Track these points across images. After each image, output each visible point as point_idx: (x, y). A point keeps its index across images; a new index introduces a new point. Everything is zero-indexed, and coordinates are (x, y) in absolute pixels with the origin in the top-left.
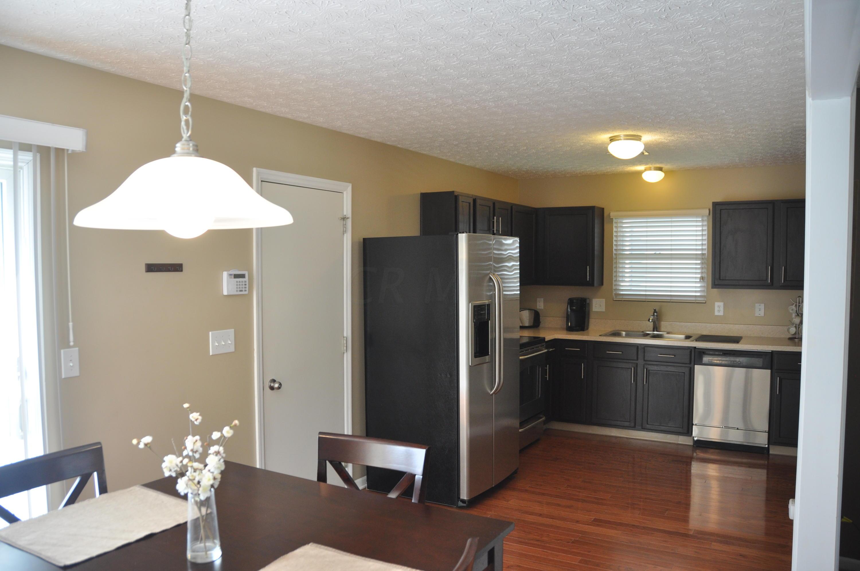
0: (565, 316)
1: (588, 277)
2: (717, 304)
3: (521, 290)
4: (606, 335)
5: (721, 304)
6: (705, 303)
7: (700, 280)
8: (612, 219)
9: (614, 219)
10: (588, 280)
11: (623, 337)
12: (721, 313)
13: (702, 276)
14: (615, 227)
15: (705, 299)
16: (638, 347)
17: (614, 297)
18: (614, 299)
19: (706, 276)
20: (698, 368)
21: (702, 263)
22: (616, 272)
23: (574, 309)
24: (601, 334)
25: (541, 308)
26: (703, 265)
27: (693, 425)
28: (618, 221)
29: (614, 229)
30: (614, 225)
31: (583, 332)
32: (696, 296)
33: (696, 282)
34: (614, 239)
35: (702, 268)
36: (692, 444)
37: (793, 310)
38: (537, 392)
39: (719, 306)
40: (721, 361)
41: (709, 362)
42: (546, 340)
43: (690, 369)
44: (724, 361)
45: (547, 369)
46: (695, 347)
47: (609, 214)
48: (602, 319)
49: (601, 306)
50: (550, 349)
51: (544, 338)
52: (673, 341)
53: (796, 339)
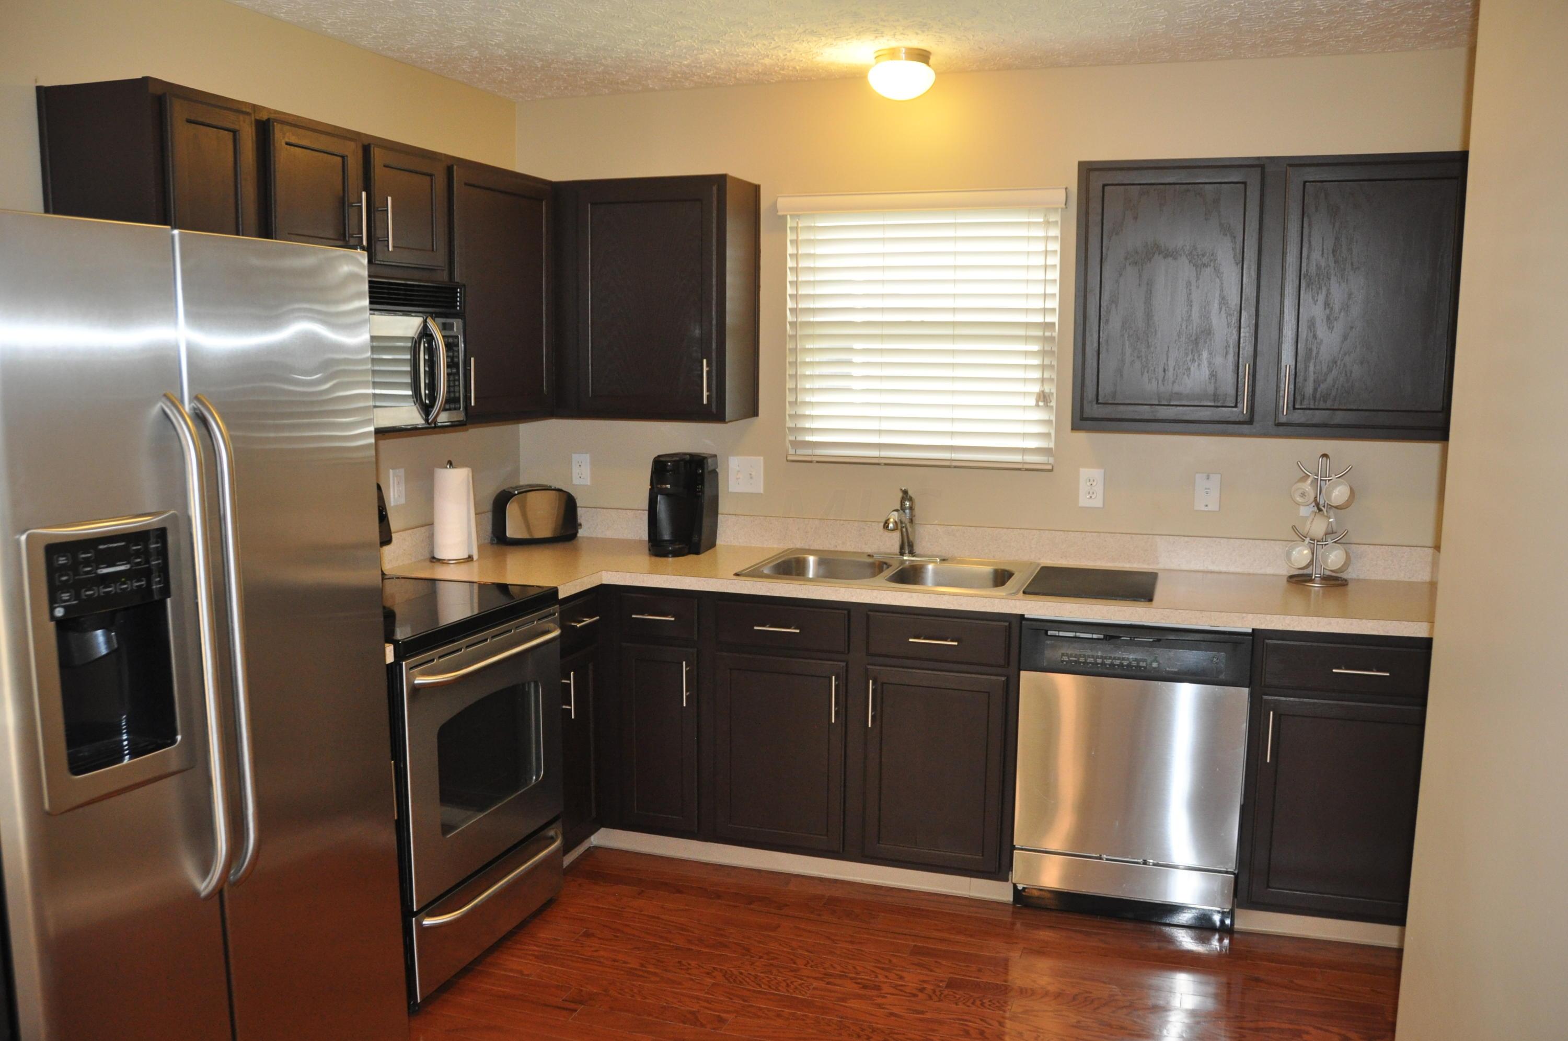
1: (705, 394)
2: (1086, 473)
4: (754, 573)
5: (1096, 474)
6: (1051, 470)
7: (1037, 401)
8: (784, 218)
9: (788, 217)
10: (705, 402)
11: (810, 580)
12: (1098, 502)
13: (1042, 389)
14: (791, 241)
15: (1051, 460)
16: (849, 610)
17: (791, 451)
18: (789, 458)
19: (1054, 390)
20: (1029, 681)
21: (1043, 353)
22: (795, 376)
23: (668, 489)
24: (737, 571)
25: (582, 482)
26: (1045, 359)
27: (1013, 848)
28: (800, 225)
29: (790, 250)
30: (790, 236)
31: (695, 556)
32: (1024, 451)
33: (1024, 407)
34: (790, 277)
35: (1043, 367)
36: (1009, 901)
37: (1306, 494)
38: (534, 764)
39: (1092, 480)
40: (1101, 660)
41: (1063, 661)
42: (561, 596)
43: (1007, 684)
44: (1110, 661)
45: (570, 684)
46: (1023, 615)
47: (775, 204)
48: (755, 517)
49: (751, 478)
50: (578, 626)
51: (555, 590)
52: (955, 597)
53: (1312, 581)
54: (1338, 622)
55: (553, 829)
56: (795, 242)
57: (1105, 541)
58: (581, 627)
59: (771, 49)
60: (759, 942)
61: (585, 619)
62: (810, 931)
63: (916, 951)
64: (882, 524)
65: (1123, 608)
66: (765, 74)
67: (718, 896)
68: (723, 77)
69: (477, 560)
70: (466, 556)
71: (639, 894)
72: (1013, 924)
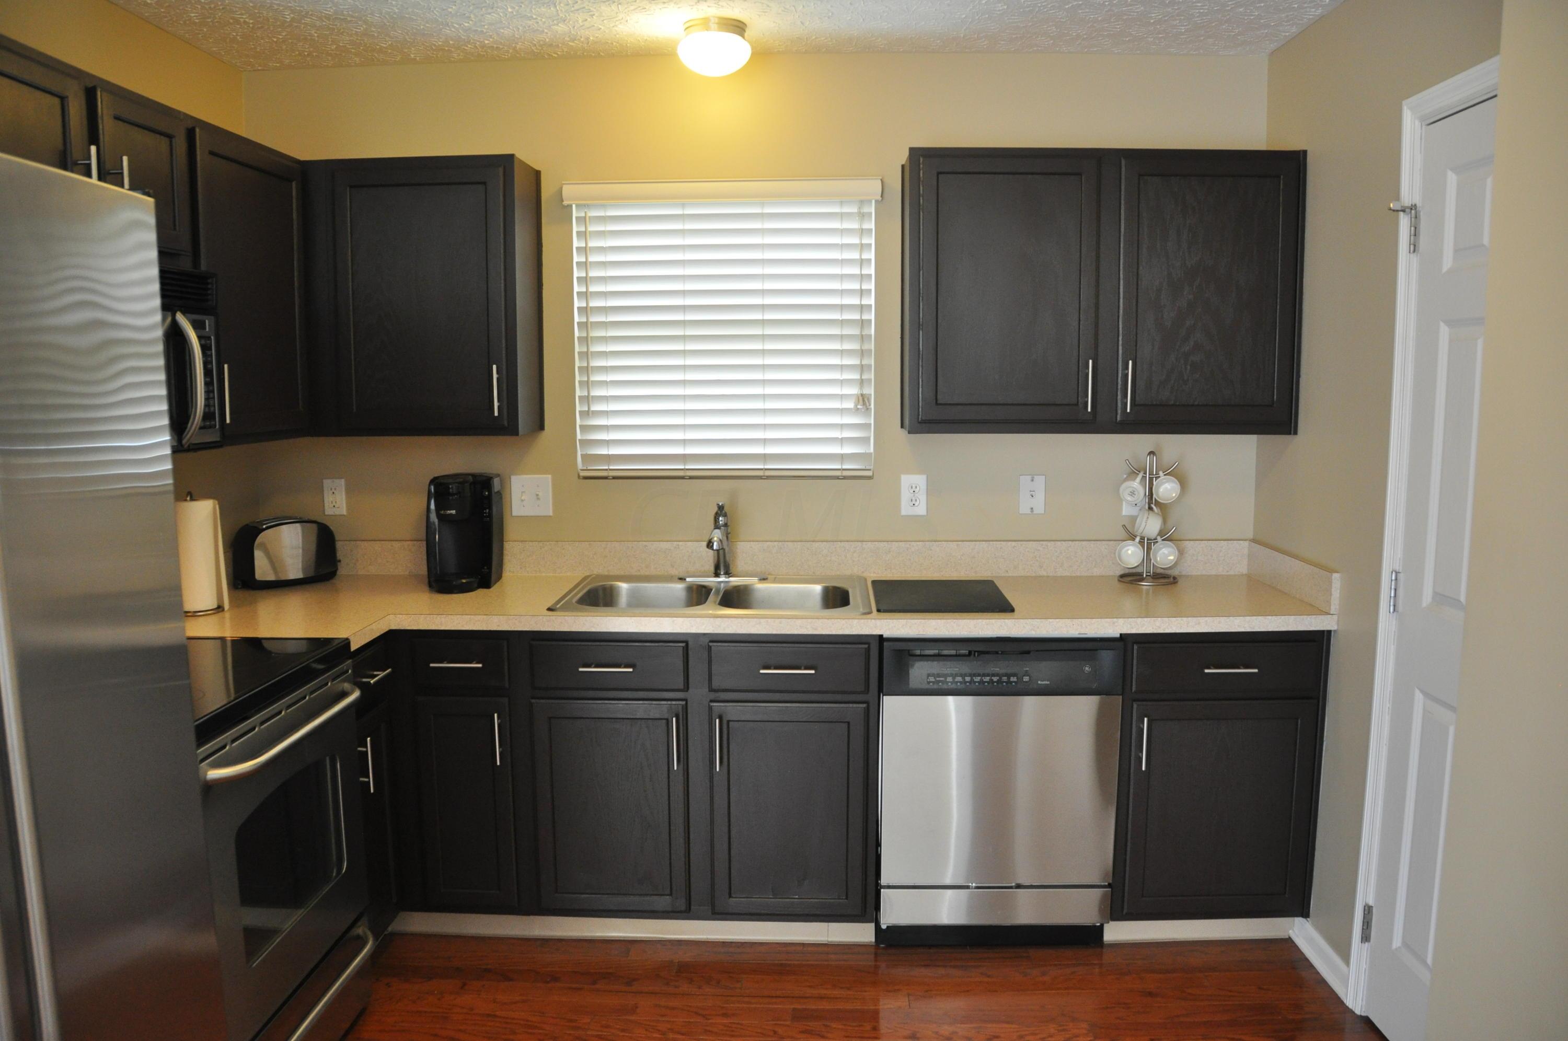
0: (423, 534)
1: (496, 404)
2: (907, 480)
3: (175, 462)
5: (920, 480)
6: (872, 477)
7: (855, 404)
8: (569, 207)
9: (575, 206)
10: (496, 414)
11: (625, 611)
12: (921, 510)
13: (862, 395)
14: (578, 233)
15: (871, 466)
16: (687, 642)
17: (582, 467)
18: (581, 474)
19: (875, 393)
20: (892, 706)
21: (861, 353)
22: (586, 383)
23: (451, 514)
24: (549, 605)
25: (337, 512)
26: (863, 359)
27: (880, 887)
28: (588, 215)
29: (577, 243)
30: (575, 227)
31: (485, 590)
32: (842, 457)
33: (842, 411)
34: (577, 273)
35: (862, 367)
36: (871, 942)
37: (1136, 493)
38: (334, 853)
39: (914, 487)
40: (970, 678)
41: (929, 683)
42: (354, 647)
43: (867, 711)
44: (979, 678)
45: (367, 752)
46: (881, 636)
47: (560, 192)
48: (545, 543)
49: (538, 499)
50: (372, 682)
51: (346, 642)
52: (809, 620)
53: (1142, 580)
54: (1206, 621)
55: (360, 926)
56: (582, 235)
57: (931, 550)
58: (375, 683)
59: (572, 11)
60: (623, 1030)
61: (375, 673)
62: (673, 1008)
63: (798, 1016)
64: (705, 544)
65: (991, 620)
66: (551, 45)
67: (555, 978)
68: (501, 47)
69: (229, 610)
70: (215, 606)
71: (462, 988)
72: (876, 967)
